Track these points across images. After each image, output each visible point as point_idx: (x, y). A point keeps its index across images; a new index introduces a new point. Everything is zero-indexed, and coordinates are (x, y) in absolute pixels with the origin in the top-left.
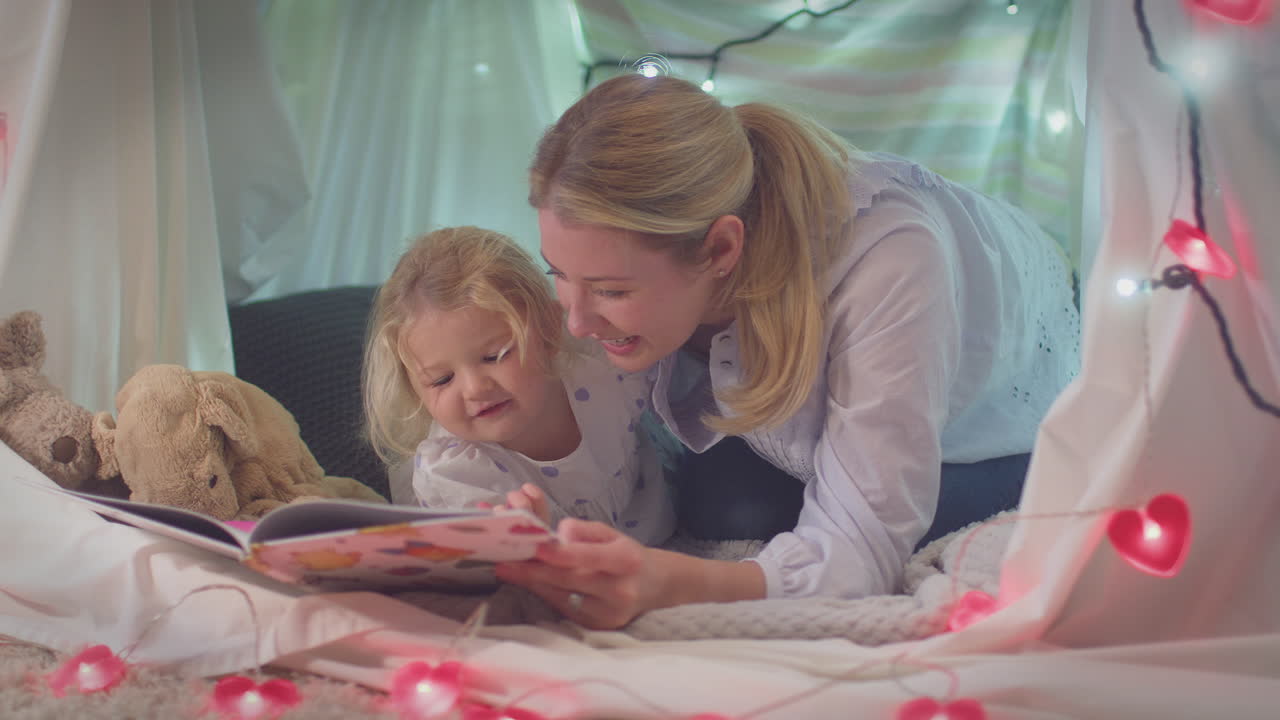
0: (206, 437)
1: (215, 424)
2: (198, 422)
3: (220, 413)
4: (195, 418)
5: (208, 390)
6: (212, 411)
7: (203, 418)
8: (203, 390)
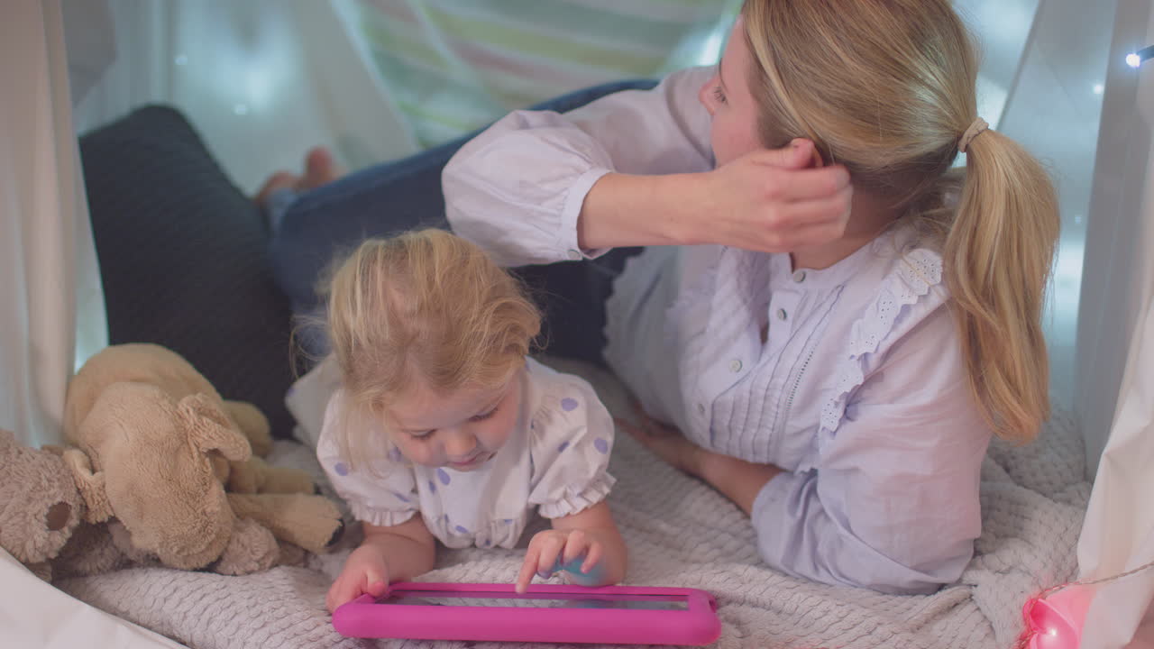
0: (207, 468)
1: (211, 448)
2: (196, 454)
3: (213, 436)
4: (190, 449)
5: (191, 412)
6: (205, 436)
7: (198, 448)
8: (186, 414)
